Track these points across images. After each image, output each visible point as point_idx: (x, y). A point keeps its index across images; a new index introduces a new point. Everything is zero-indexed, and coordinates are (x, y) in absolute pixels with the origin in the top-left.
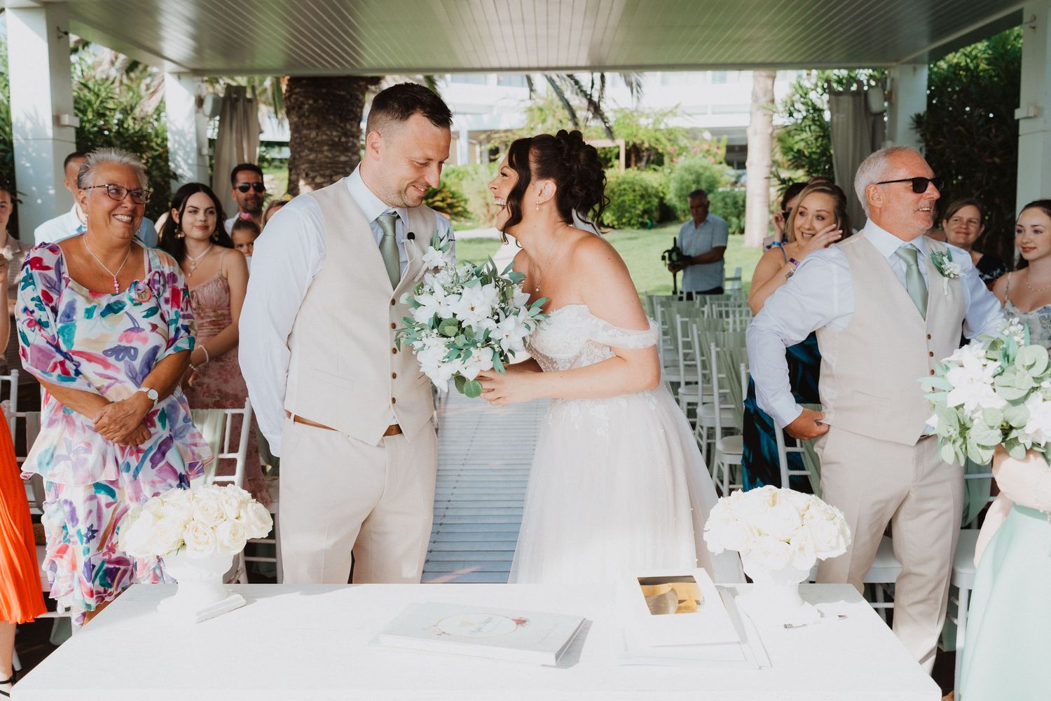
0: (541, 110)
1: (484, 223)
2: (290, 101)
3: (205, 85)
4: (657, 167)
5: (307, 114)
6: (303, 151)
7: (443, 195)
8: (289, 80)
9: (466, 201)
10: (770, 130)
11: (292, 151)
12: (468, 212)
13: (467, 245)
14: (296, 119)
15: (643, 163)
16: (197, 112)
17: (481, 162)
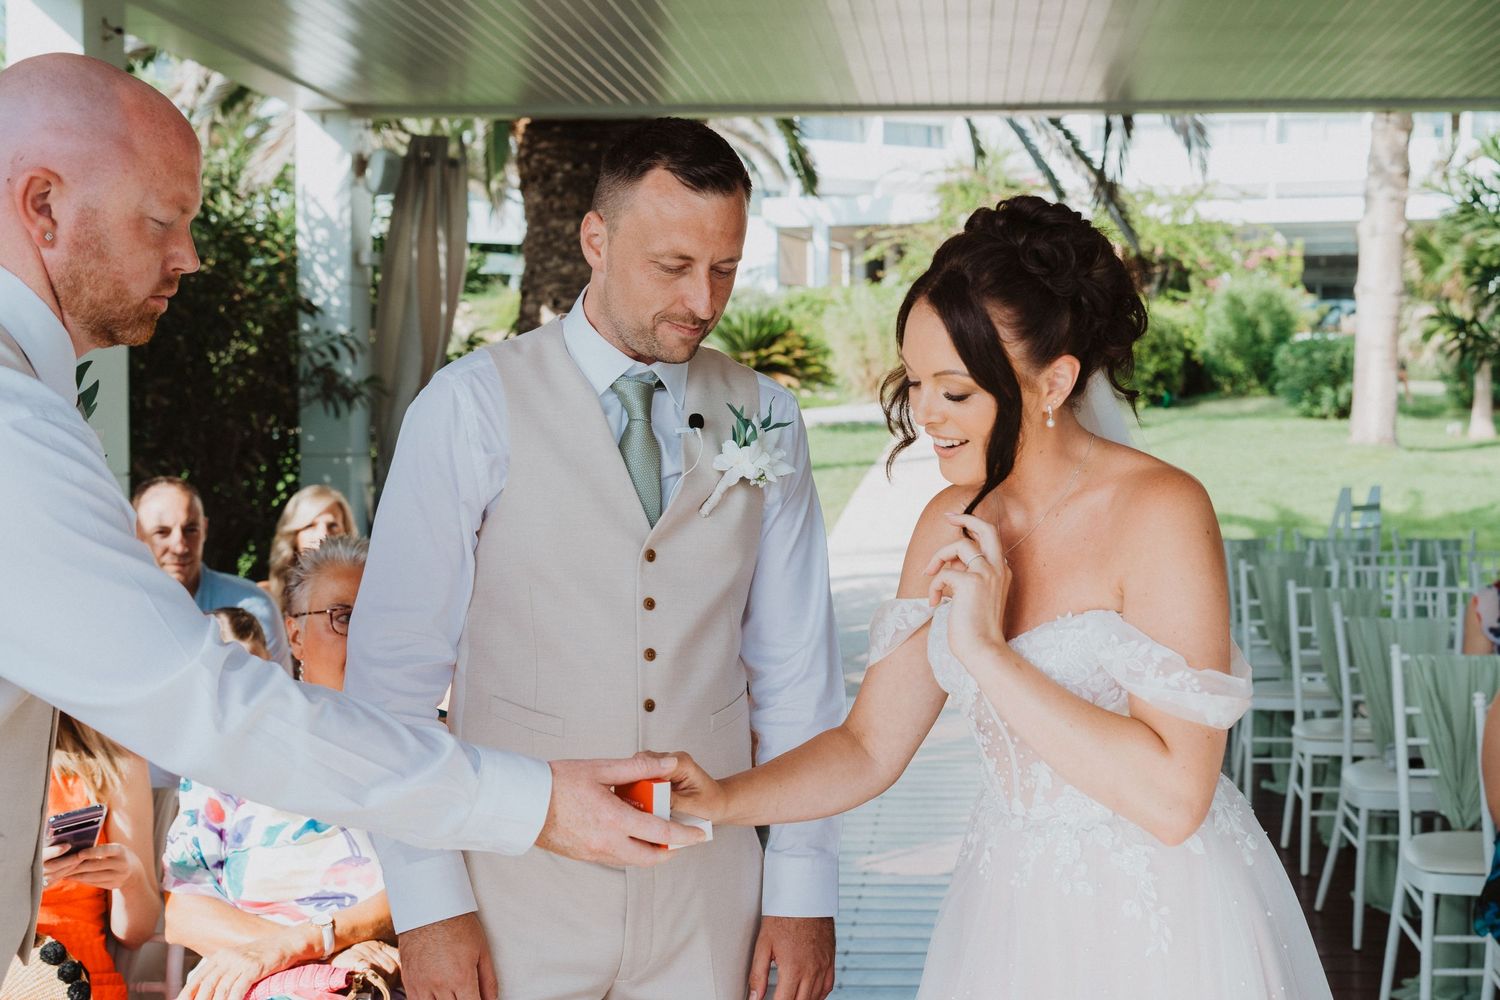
0: (964, 188)
1: (860, 394)
2: (528, 164)
3: (370, 135)
4: (1179, 295)
5: (560, 189)
6: (549, 259)
7: (788, 343)
8: (528, 126)
9: (826, 353)
10: (1401, 227)
11: (528, 260)
12: (830, 375)
13: (830, 435)
14: (538, 199)
15: (1154, 287)
16: (354, 184)
17: (852, 282)
